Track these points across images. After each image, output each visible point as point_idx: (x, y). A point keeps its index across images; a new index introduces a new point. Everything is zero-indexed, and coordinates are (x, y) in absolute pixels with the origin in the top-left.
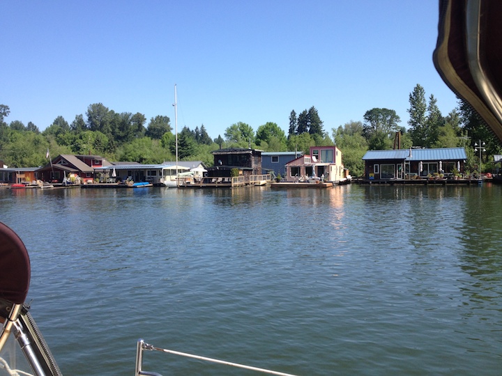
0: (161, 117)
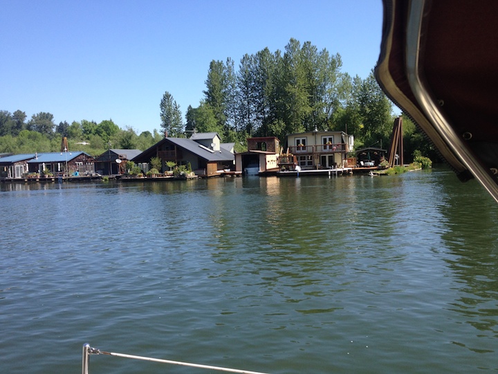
0: (44, 113)
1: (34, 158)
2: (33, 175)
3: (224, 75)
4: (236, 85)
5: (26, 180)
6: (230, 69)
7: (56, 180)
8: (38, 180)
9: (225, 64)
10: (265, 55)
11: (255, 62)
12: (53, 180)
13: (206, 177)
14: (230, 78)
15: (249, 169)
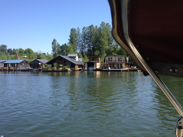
0: (3, 45)
1: (6, 61)
2: (5, 68)
3: (76, 34)
4: (81, 37)
5: (3, 70)
6: (78, 32)
7: (15, 70)
8: (7, 70)
9: (77, 30)
10: (92, 27)
11: (88, 30)
12: (13, 70)
13: (74, 71)
14: (79, 35)
15: (90, 68)
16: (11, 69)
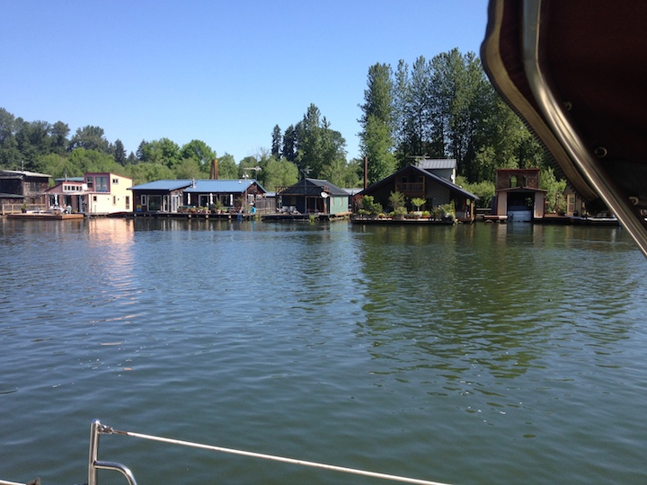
1: (190, 186)
5: (189, 216)
7: (234, 217)
8: (207, 217)
12: (229, 217)
13: (468, 222)
15: (515, 213)
16: (219, 213)
